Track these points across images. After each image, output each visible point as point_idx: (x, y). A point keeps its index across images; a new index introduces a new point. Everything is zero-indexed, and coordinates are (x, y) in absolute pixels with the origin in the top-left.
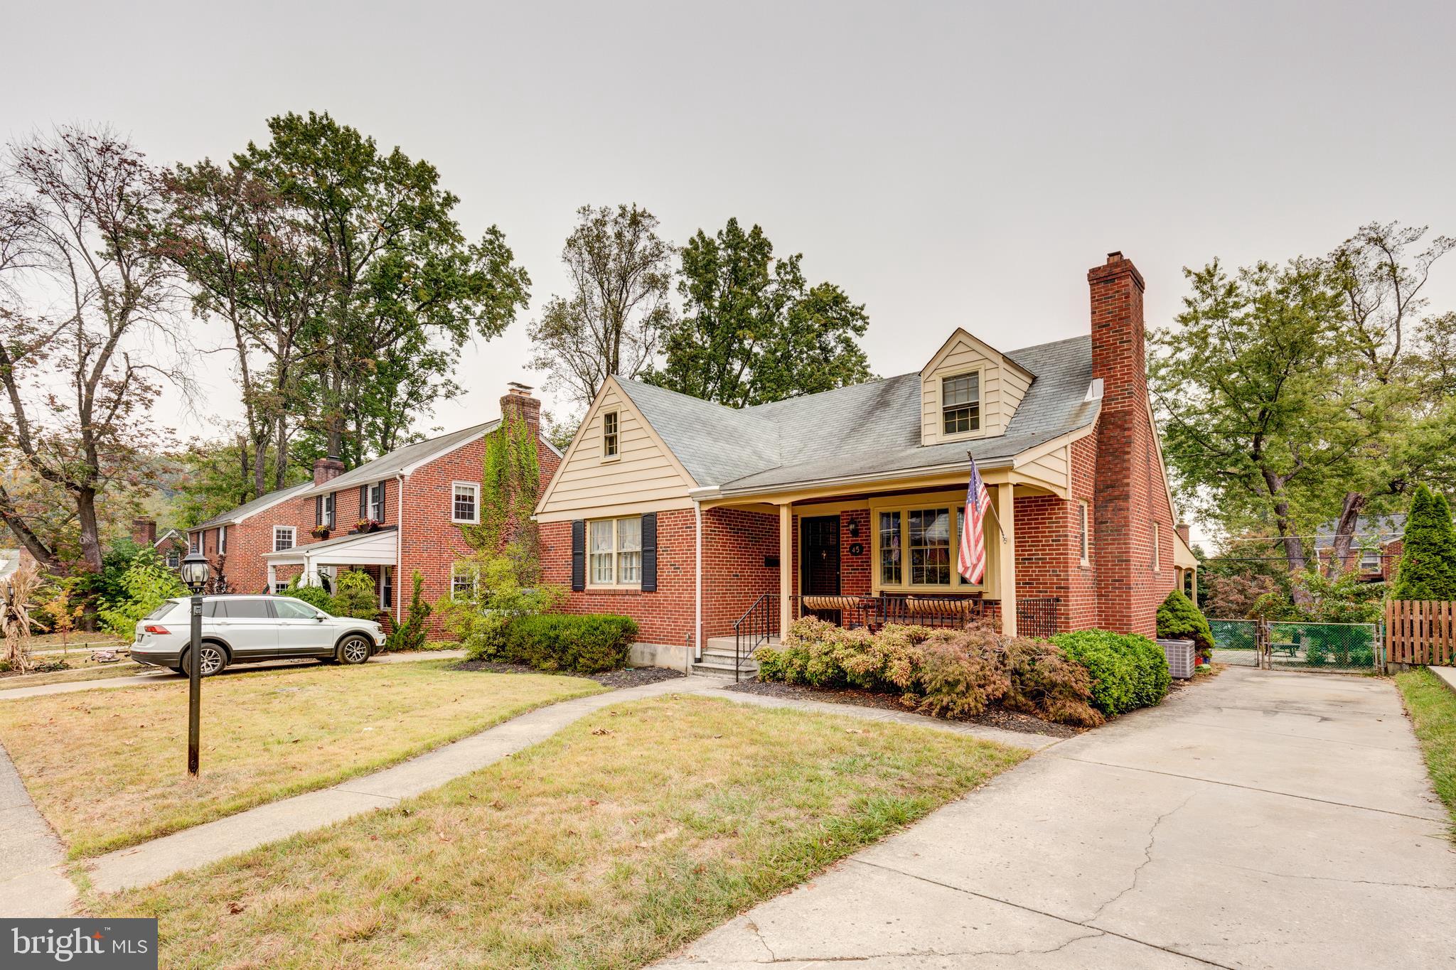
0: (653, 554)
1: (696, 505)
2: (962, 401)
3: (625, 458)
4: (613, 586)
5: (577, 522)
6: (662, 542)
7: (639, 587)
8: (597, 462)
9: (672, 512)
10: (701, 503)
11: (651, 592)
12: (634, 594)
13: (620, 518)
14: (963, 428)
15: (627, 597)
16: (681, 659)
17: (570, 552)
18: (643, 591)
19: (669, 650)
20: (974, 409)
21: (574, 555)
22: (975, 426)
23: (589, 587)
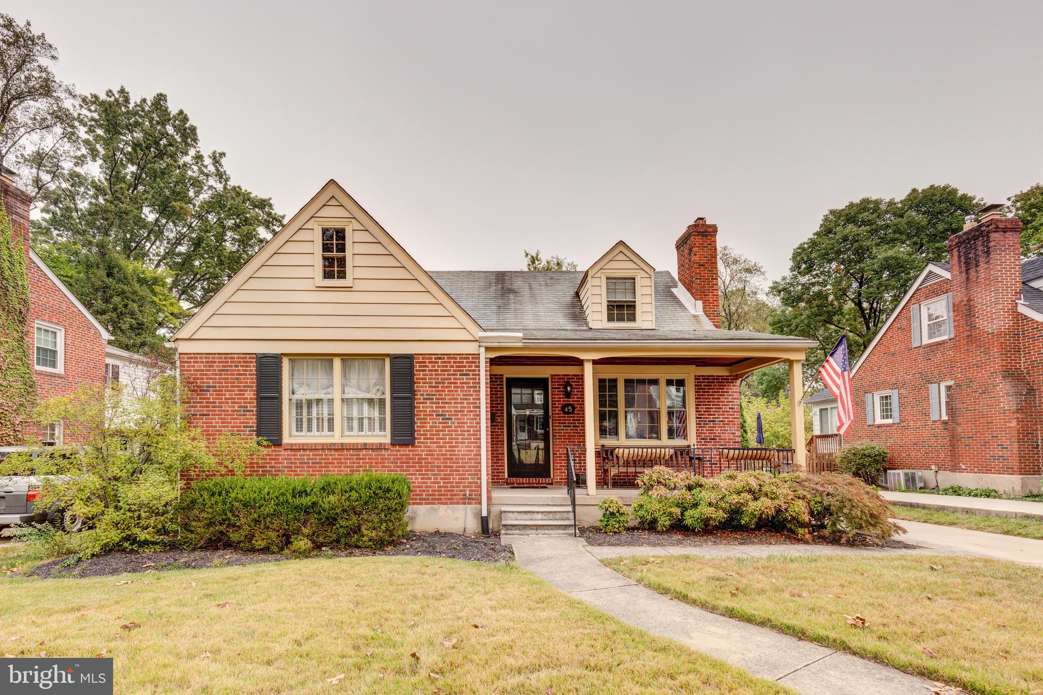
0: (408, 401)
1: (482, 350)
2: (620, 298)
3: (359, 285)
4: (336, 438)
5: (265, 356)
6: (422, 389)
7: (387, 440)
8: (309, 285)
9: (440, 357)
10: (488, 349)
11: (407, 445)
12: (380, 447)
13: (347, 358)
14: (621, 319)
15: (364, 452)
16: (456, 519)
17: (250, 395)
18: (393, 444)
19: (436, 510)
20: (632, 306)
21: (260, 399)
22: (632, 318)
23: (286, 440)
